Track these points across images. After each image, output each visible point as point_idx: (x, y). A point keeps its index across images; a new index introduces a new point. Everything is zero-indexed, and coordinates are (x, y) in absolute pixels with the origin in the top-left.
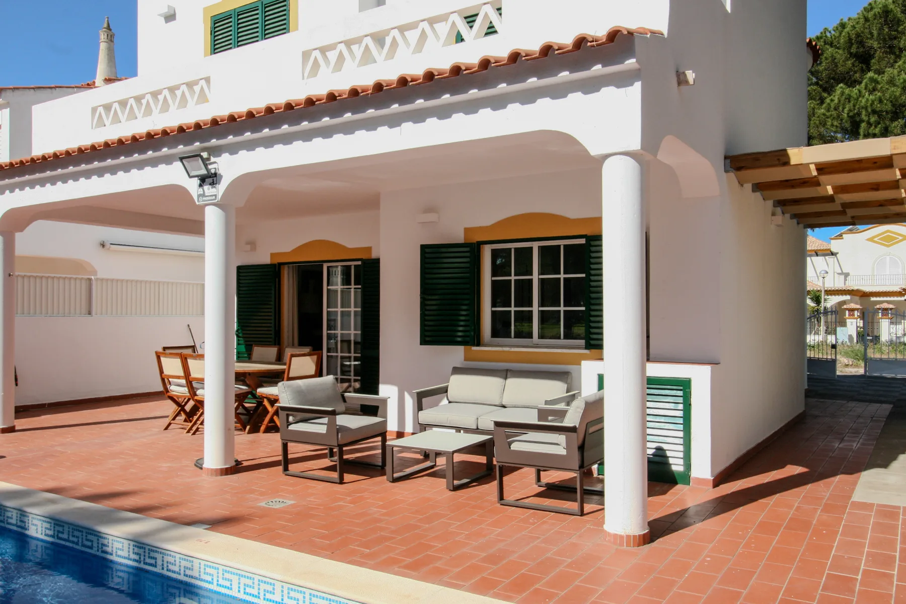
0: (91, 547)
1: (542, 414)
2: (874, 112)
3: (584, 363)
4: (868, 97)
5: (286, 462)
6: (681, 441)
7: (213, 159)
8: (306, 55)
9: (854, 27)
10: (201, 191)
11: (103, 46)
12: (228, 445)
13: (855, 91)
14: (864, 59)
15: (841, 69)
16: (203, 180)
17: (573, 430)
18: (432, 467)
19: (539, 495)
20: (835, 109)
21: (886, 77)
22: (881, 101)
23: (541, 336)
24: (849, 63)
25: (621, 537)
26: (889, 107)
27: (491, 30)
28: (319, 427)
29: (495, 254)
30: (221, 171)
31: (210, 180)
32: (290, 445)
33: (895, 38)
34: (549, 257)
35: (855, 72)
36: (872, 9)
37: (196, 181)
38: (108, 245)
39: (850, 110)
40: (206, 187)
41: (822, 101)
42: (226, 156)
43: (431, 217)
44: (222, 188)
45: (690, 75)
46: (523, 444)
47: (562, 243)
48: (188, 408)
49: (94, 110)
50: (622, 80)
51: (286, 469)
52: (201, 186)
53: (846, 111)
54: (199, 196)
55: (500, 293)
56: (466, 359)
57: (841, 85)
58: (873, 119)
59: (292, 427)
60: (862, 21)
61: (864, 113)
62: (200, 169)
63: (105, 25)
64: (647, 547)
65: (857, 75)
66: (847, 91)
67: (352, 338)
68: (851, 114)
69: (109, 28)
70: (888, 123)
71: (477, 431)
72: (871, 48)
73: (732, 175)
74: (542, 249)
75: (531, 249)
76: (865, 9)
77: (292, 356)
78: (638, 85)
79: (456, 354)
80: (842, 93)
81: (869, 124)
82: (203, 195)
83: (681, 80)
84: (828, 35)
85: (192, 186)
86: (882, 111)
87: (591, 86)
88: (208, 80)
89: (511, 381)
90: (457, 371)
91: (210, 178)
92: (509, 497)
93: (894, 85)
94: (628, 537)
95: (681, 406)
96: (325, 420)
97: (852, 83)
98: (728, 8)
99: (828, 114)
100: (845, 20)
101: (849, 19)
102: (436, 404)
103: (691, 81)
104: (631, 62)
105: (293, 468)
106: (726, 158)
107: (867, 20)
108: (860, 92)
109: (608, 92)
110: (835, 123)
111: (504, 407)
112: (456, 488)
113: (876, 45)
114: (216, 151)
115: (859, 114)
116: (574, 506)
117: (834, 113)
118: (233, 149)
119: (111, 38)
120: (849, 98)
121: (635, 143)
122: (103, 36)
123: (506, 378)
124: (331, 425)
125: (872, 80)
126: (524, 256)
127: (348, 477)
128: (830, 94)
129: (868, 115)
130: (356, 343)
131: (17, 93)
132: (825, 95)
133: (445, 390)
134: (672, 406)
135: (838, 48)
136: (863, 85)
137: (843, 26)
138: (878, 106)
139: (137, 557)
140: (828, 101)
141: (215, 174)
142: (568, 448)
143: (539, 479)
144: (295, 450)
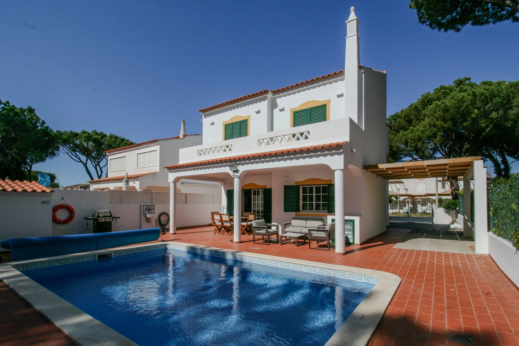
1: (318, 228)
2: (412, 139)
3: (328, 216)
4: (410, 135)
5: (254, 241)
6: (352, 235)
7: (237, 166)
8: (259, 140)
9: (406, 112)
10: (234, 174)
11: (182, 126)
12: (240, 238)
13: (406, 132)
14: (410, 122)
15: (402, 125)
16: (234, 171)
17: (327, 231)
18: (289, 242)
19: (318, 247)
20: (400, 138)
21: (416, 128)
22: (414, 136)
23: (316, 209)
24: (405, 123)
25: (339, 253)
26: (417, 138)
27: (306, 138)
29: (303, 188)
30: (239, 169)
31: (236, 171)
32: (255, 236)
33: (419, 115)
34: (318, 190)
35: (407, 126)
36: (412, 106)
37: (232, 172)
38: (184, 183)
39: (405, 139)
40: (235, 173)
41: (396, 135)
42: (240, 166)
43: (286, 179)
44: (239, 174)
45: (354, 150)
46: (315, 234)
47: (321, 186)
49: (198, 151)
50: (339, 154)
51: (254, 242)
52: (233, 173)
53: (404, 139)
54: (233, 175)
55: (305, 198)
56: (296, 215)
57: (402, 131)
58: (412, 142)
59: (256, 232)
60: (409, 110)
62: (234, 169)
64: (345, 256)
65: (407, 127)
66: (404, 133)
67: (260, 211)
68: (405, 140)
69: (184, 121)
70: (417, 143)
71: (301, 233)
72: (412, 118)
73: (365, 170)
74: (316, 187)
75: (313, 187)
76: (410, 106)
77: (250, 214)
78: (343, 155)
79: (293, 214)
80: (402, 133)
81: (411, 143)
82: (234, 175)
83: (352, 151)
84: (398, 114)
85: (231, 173)
86: (415, 139)
87: (332, 155)
88: (231, 145)
89: (308, 222)
90: (294, 219)
91: (237, 171)
92: (311, 247)
93: (419, 131)
94: (341, 253)
95: (352, 226)
96: (265, 230)
97: (405, 129)
99: (398, 139)
100: (404, 109)
101: (405, 109)
102: (289, 227)
103: (354, 152)
104: (342, 150)
105: (256, 242)
106: (363, 166)
107: (410, 110)
108: (408, 133)
109: (336, 156)
110: (400, 143)
111: (306, 227)
112: (298, 246)
113: (413, 117)
114: (238, 165)
115: (408, 140)
116: (328, 249)
117: (400, 139)
118: (243, 164)
119: (184, 124)
120: (404, 135)
121: (342, 167)
122: (182, 123)
123: (307, 221)
124: (267, 231)
125: (412, 129)
126: (311, 190)
127: (270, 244)
128: (399, 133)
129: (411, 140)
130: (261, 212)
131: (161, 141)
132: (397, 133)
133: (291, 223)
134: (350, 226)
135: (401, 118)
136: (409, 131)
137: (403, 111)
138: (414, 138)
140: (398, 135)
141: (238, 170)
142: (326, 235)
143: (317, 244)
144: (257, 237)
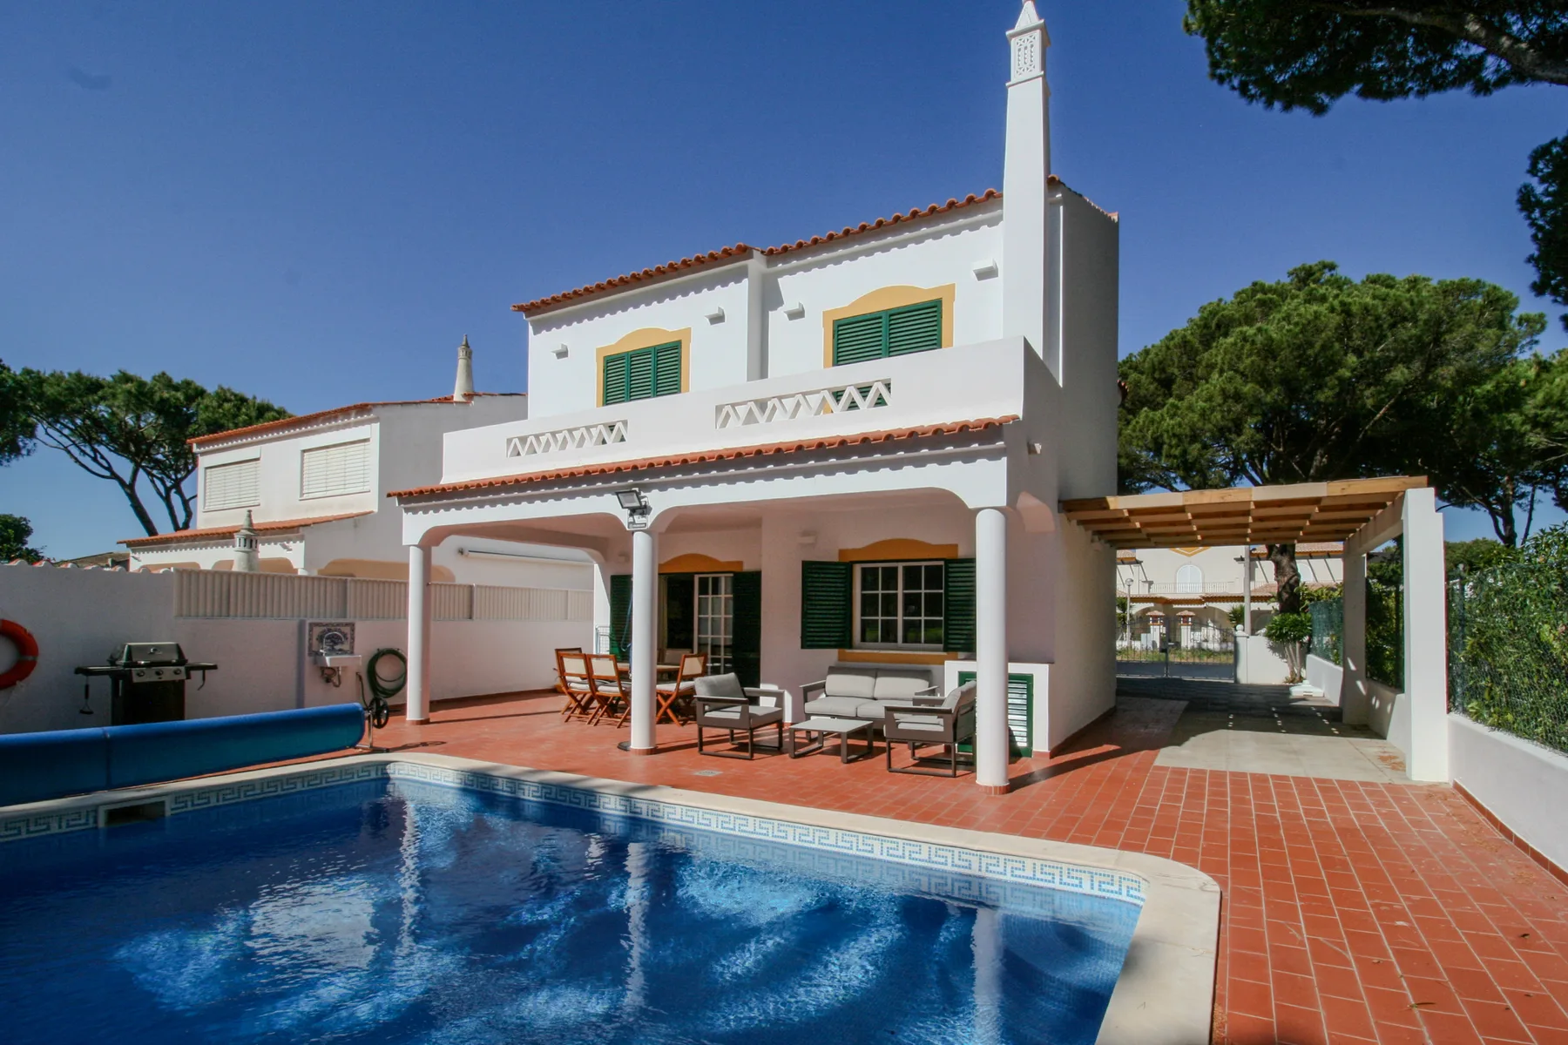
0: (579, 804)
1: (916, 702)
2: (1174, 435)
3: (946, 662)
4: (1169, 422)
5: (701, 744)
6: (1025, 724)
7: (643, 494)
8: (719, 409)
9: (1157, 354)
10: (631, 519)
11: (461, 363)
12: (652, 734)
13: (1158, 413)
14: (1166, 384)
15: (1142, 392)
16: (633, 511)
17: (949, 712)
18: (820, 748)
19: (914, 765)
20: (1141, 431)
21: (1185, 404)
22: (1180, 425)
23: (905, 640)
24: (1152, 387)
25: (990, 788)
26: (1188, 431)
27: (880, 402)
28: (733, 714)
29: (864, 570)
30: (650, 504)
31: (640, 511)
32: (704, 729)
33: (1194, 366)
34: (912, 576)
35: (1158, 396)
36: (1173, 338)
37: (627, 512)
38: (466, 552)
39: (1154, 433)
40: (636, 517)
41: (1128, 423)
42: (655, 492)
43: (809, 540)
44: (649, 519)
45: (1038, 447)
46: (907, 723)
47: (924, 564)
48: (583, 703)
49: (509, 441)
50: (993, 455)
51: (701, 750)
52: (631, 515)
53: (1150, 432)
54: (629, 523)
55: (869, 604)
56: (840, 660)
57: (1146, 409)
58: (1174, 442)
59: (707, 715)
60: (1164, 349)
61: (1165, 436)
62: (634, 501)
63: (464, 343)
64: (1009, 795)
65: (1159, 399)
66: (1151, 414)
67: (722, 644)
68: (1155, 435)
69: (467, 345)
70: (1186, 445)
71: (856, 718)
72: (1173, 374)
73: (1063, 515)
74: (905, 568)
75: (896, 568)
76: (1167, 338)
77: (686, 657)
78: (1004, 459)
79: (831, 655)
80: (1147, 416)
81: (1171, 446)
82: (634, 523)
83: (1031, 450)
84: (1134, 359)
85: (624, 516)
86: (1181, 435)
87: (969, 458)
88: (625, 423)
89: (880, 680)
90: (834, 670)
91: (643, 510)
92: (895, 766)
93: (1193, 411)
94: (996, 787)
95: (1025, 696)
96: (739, 708)
97: (1155, 407)
98: (1061, 384)
99: (1134, 435)
100: (1149, 347)
101: (1153, 346)
102: (815, 698)
103: (1039, 452)
104: (1000, 444)
105: (706, 748)
106: (1059, 502)
107: (1168, 348)
108: (1162, 415)
109: (982, 462)
110: (1140, 443)
111: (875, 699)
112: (849, 762)
113: (1176, 371)
114: (647, 488)
115: (1161, 436)
116: (950, 772)
117: (1138, 434)
118: (663, 487)
119: (469, 355)
120: (1152, 421)
121: (1002, 501)
122: (461, 354)
123: (876, 677)
124: (744, 713)
125: (1173, 405)
126: (890, 575)
127: (756, 756)
128: (1135, 417)
129: (1169, 438)
130: (726, 647)
131: (387, 408)
132: (1131, 417)
133: (823, 686)
134: (1017, 696)
135: (1142, 373)
136: (1165, 409)
137: (1147, 352)
138: (1178, 430)
139: (623, 808)
140: (1134, 422)
141: (645, 506)
142: (945, 726)
143: (913, 754)
144: (709, 732)
